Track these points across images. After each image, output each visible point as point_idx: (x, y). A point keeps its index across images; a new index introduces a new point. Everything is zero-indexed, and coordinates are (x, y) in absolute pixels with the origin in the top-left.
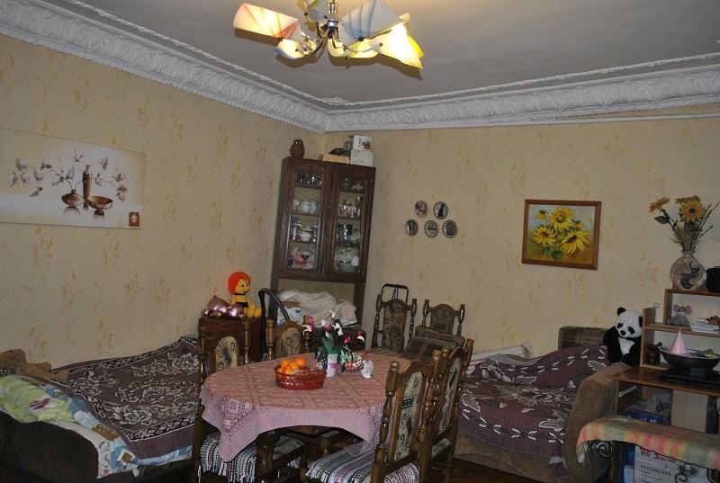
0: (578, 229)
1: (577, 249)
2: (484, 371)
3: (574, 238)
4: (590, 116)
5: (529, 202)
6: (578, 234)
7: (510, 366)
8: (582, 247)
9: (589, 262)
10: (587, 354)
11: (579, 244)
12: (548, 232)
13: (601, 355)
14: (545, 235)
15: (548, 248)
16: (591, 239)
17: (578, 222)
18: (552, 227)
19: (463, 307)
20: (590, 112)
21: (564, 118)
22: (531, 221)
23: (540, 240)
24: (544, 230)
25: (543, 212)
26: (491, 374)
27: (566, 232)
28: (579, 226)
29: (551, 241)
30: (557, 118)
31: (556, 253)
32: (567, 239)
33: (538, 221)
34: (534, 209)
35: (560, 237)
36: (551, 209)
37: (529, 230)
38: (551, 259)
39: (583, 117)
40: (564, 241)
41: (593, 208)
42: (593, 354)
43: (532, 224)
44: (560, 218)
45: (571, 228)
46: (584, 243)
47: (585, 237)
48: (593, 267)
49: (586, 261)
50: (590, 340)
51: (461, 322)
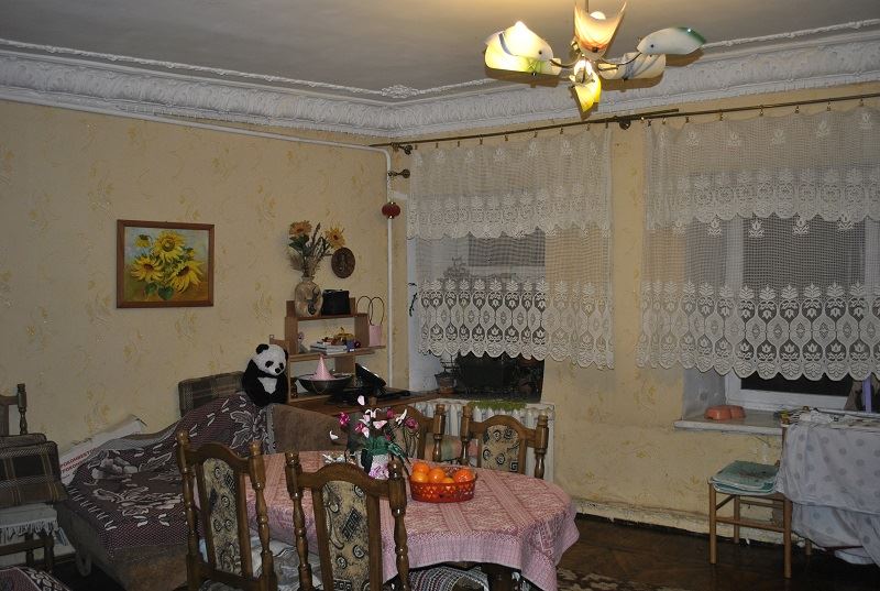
0: (190, 259)
1: (191, 284)
2: (95, 471)
3: (186, 269)
4: (198, 119)
5: (122, 225)
6: (190, 264)
7: (135, 451)
8: (196, 281)
9: (205, 298)
10: (227, 406)
11: (192, 277)
12: (153, 263)
13: (242, 403)
14: (149, 267)
15: (153, 285)
16: (206, 270)
17: (190, 250)
18: (158, 257)
19: (21, 388)
20: (200, 115)
21: (166, 116)
22: (128, 250)
23: (142, 274)
24: (147, 261)
25: (144, 238)
26: (107, 471)
27: (176, 262)
28: (191, 254)
29: (157, 275)
30: (155, 114)
31: (165, 291)
32: (177, 271)
33: (138, 249)
34: (131, 235)
35: (169, 270)
36: (155, 234)
37: (127, 261)
38: (159, 299)
39: (190, 118)
40: (174, 274)
41: (206, 232)
42: (234, 404)
43: (131, 253)
44: (167, 245)
45: (181, 257)
46: (198, 275)
47: (199, 268)
48: (209, 303)
49: (201, 297)
50: (228, 388)
51: (23, 411)
